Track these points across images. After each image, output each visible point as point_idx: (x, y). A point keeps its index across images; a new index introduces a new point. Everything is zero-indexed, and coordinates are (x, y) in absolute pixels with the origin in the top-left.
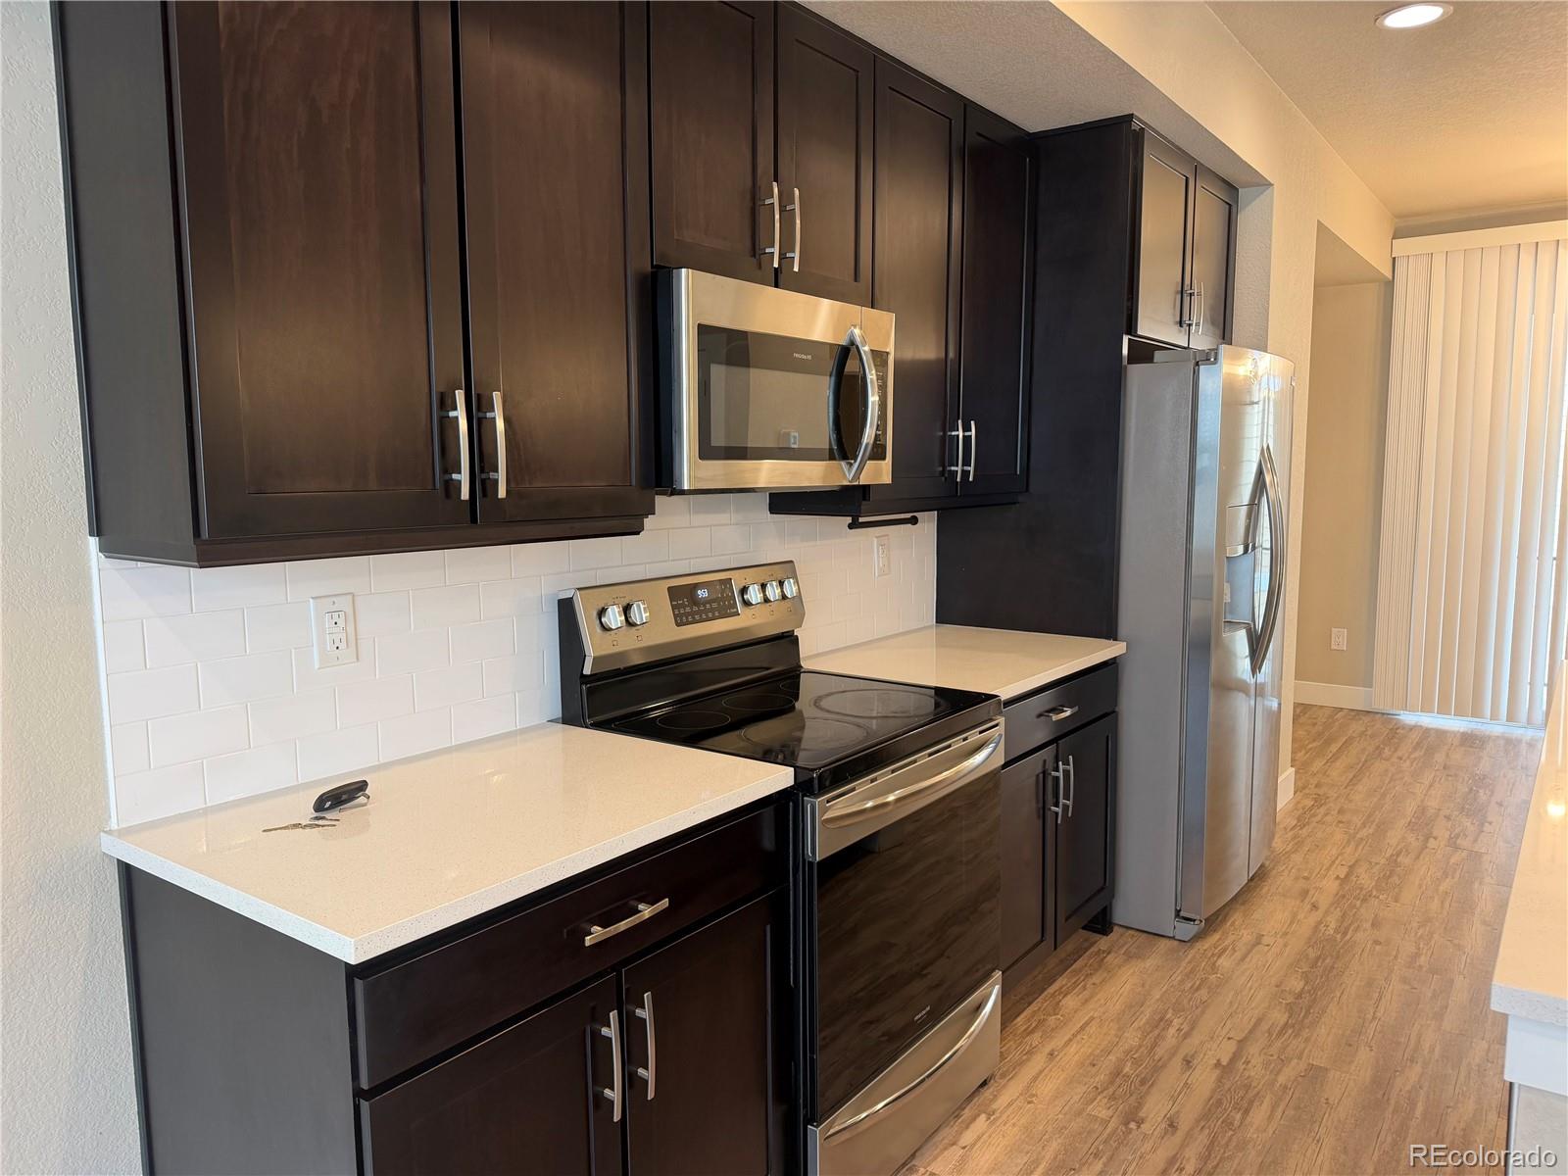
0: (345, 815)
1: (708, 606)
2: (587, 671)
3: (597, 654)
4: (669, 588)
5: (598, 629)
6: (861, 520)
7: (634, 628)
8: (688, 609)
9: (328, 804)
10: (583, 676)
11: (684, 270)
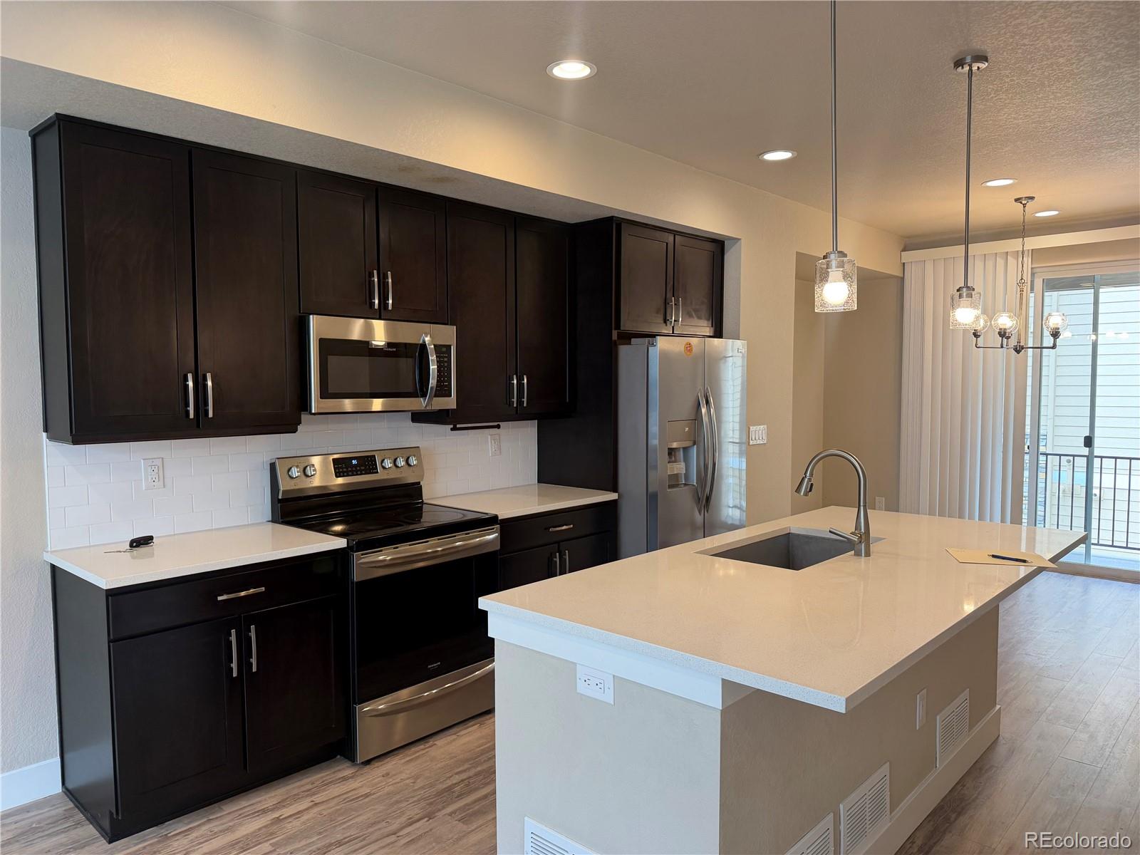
0: (143, 550)
1: (358, 468)
2: (280, 497)
3: (285, 489)
4: (333, 459)
5: (288, 478)
6: (458, 426)
7: (308, 478)
8: (345, 470)
9: (135, 544)
10: (279, 500)
11: (311, 316)
